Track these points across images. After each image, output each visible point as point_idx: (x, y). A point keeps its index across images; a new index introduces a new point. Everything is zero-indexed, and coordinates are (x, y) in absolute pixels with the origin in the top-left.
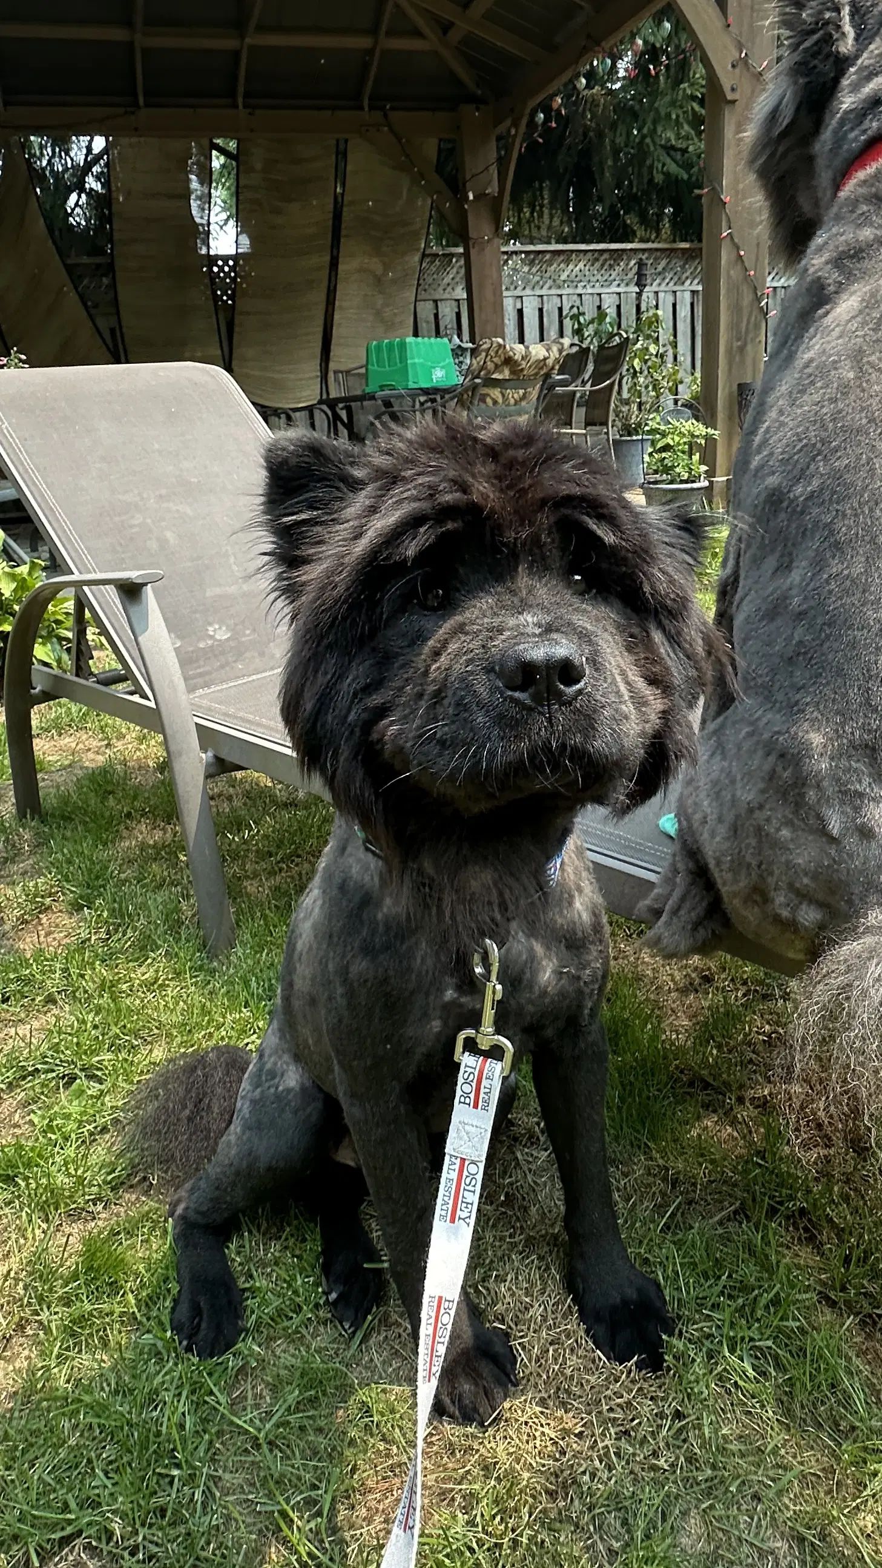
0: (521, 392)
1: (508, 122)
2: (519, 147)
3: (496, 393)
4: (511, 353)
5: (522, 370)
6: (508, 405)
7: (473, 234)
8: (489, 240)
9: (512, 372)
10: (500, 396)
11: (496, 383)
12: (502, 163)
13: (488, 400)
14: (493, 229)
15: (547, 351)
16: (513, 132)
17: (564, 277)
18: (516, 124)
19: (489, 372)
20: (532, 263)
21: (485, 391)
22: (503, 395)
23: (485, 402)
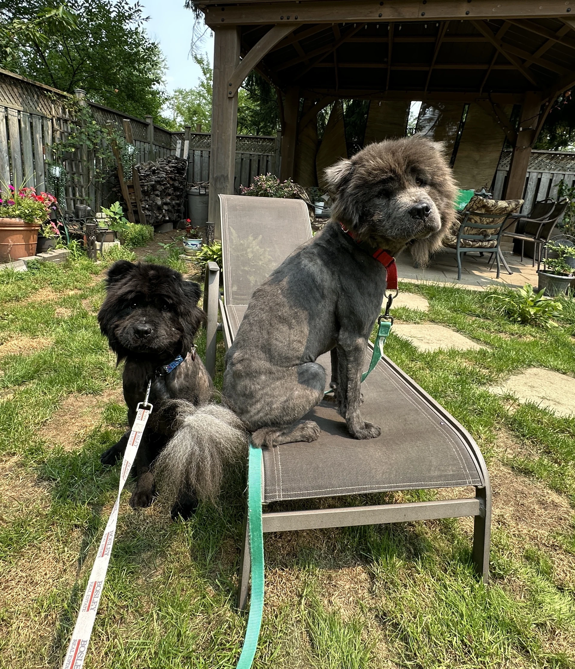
0: (491, 219)
1: (547, 99)
2: (549, 110)
3: (477, 219)
4: (486, 203)
5: (492, 211)
6: (483, 224)
7: (518, 145)
8: (525, 149)
9: (486, 211)
10: (479, 220)
11: (477, 214)
12: (541, 116)
13: (473, 220)
14: (529, 143)
15: (509, 204)
16: (547, 104)
17: (569, 166)
18: (549, 102)
19: (474, 210)
20: (552, 159)
21: (472, 216)
22: (481, 220)
23: (471, 221)
